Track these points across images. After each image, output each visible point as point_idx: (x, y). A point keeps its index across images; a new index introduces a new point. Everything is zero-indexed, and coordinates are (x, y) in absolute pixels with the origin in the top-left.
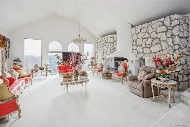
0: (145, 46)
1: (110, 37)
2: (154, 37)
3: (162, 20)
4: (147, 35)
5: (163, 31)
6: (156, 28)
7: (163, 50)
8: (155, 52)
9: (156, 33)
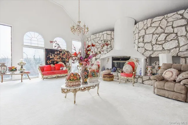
0: (156, 42)
1: (107, 33)
2: (169, 32)
3: (181, 12)
4: (159, 30)
5: (182, 25)
6: (173, 22)
7: (180, 46)
8: (169, 49)
9: (173, 27)
